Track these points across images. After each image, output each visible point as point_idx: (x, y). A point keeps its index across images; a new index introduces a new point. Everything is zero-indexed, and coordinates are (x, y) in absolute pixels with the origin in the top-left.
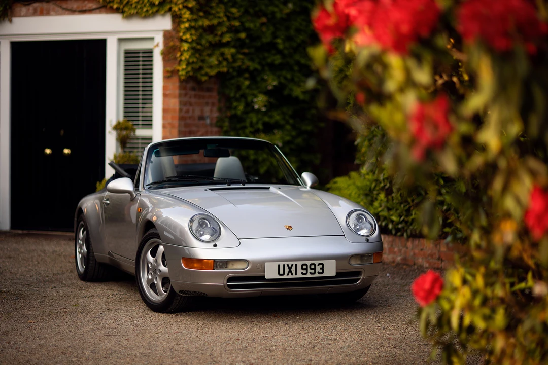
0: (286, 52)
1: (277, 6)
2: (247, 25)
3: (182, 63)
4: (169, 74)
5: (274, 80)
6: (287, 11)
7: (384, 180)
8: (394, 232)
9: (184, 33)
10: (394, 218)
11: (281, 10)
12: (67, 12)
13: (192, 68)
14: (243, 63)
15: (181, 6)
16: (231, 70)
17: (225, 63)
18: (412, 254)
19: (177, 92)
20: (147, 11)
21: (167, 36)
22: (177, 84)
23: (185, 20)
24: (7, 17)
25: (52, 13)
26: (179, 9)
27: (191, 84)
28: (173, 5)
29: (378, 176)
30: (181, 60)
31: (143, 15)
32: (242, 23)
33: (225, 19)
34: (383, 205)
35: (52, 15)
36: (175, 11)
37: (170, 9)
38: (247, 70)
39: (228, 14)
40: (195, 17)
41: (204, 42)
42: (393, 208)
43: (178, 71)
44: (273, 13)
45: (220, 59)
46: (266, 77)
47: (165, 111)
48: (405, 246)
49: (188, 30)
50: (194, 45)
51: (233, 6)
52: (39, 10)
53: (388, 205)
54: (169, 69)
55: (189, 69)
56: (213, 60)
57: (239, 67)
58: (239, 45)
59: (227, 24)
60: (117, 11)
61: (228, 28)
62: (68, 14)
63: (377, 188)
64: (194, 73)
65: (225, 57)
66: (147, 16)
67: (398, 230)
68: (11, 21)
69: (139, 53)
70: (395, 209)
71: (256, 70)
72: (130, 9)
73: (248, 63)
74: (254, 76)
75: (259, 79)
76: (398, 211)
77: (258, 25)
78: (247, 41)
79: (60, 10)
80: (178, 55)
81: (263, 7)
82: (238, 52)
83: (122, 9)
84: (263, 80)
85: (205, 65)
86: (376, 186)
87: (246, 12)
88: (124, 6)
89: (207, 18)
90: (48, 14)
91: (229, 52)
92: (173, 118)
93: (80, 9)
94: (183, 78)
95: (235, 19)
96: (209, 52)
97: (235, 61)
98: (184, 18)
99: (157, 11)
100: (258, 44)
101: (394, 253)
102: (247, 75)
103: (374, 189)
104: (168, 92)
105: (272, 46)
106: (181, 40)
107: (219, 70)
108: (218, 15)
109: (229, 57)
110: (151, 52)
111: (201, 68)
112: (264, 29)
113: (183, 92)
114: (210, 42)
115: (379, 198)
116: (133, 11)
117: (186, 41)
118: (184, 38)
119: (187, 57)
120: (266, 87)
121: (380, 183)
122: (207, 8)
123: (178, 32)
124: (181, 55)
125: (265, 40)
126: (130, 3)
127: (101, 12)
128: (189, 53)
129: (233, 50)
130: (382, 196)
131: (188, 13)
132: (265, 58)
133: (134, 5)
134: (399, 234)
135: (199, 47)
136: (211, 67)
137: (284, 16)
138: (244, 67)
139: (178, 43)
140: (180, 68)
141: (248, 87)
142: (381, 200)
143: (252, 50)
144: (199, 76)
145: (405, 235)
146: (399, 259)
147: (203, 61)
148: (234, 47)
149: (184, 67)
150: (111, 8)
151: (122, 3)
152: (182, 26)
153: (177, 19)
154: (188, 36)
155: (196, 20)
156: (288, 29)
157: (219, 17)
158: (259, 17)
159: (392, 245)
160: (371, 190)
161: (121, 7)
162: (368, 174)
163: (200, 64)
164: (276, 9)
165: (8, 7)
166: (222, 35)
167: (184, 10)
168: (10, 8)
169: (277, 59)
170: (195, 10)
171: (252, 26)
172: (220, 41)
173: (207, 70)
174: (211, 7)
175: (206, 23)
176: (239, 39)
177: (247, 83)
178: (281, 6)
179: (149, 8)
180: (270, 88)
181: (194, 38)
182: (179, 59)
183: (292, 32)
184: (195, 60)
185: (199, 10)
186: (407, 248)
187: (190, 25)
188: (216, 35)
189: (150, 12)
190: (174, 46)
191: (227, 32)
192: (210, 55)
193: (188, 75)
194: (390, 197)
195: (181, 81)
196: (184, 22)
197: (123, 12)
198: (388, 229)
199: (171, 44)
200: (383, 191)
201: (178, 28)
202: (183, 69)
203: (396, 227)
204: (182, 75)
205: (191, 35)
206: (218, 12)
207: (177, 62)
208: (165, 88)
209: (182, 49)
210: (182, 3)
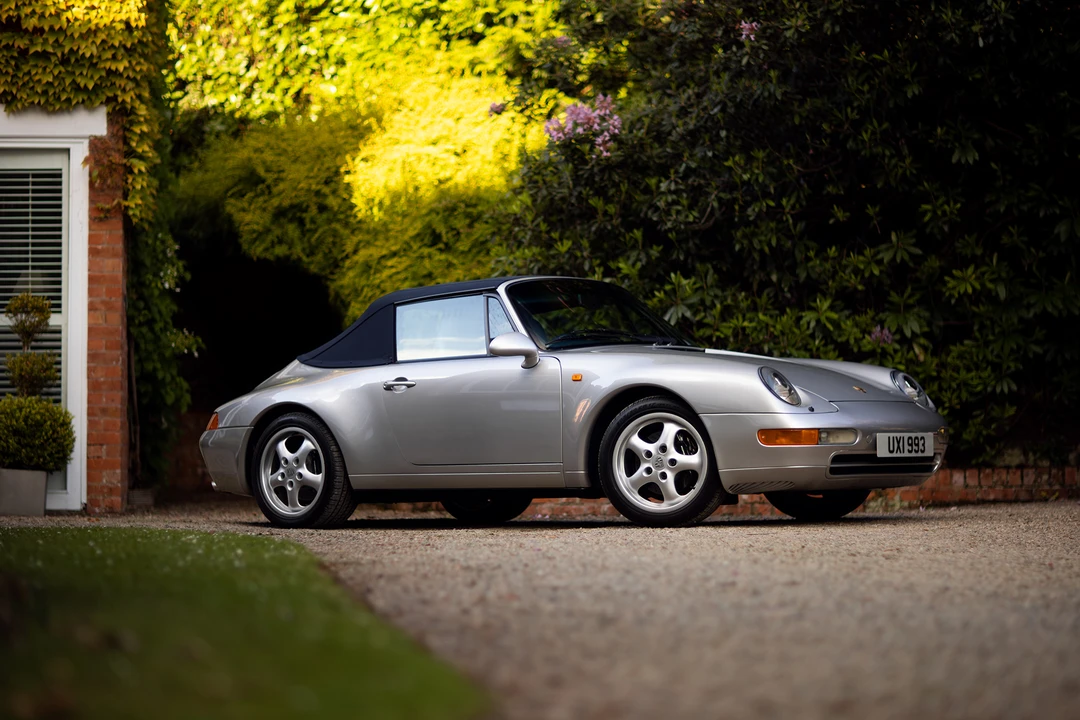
3: (132, 195)
4: (103, 215)
9: (138, 143)
15: (133, 95)
19: (120, 246)
20: (68, 100)
21: (95, 144)
22: (120, 233)
23: (142, 119)
28: (119, 93)
30: (132, 190)
31: (58, 107)
36: (124, 101)
37: (111, 100)
43: (127, 208)
47: (92, 280)
54: (102, 205)
66: (65, 107)
69: (27, 176)
80: (130, 180)
88: (18, 90)
92: (109, 292)
98: (141, 116)
104: (99, 247)
106: (131, 153)
110: (58, 175)
117: (141, 157)
118: (140, 150)
119: (145, 184)
123: (126, 141)
124: (135, 180)
131: (143, 106)
133: (40, 89)
139: (122, 159)
140: (132, 204)
149: (138, 201)
151: (16, 84)
152: (136, 130)
153: (121, 117)
154: (144, 148)
167: (137, 103)
179: (72, 95)
182: (130, 188)
189: (74, 102)
190: (112, 163)
196: (139, 123)
199: (106, 160)
202: (137, 206)
204: (134, 216)
205: (149, 146)
207: (120, 193)
208: (92, 239)
209: (136, 171)
210: (133, 89)
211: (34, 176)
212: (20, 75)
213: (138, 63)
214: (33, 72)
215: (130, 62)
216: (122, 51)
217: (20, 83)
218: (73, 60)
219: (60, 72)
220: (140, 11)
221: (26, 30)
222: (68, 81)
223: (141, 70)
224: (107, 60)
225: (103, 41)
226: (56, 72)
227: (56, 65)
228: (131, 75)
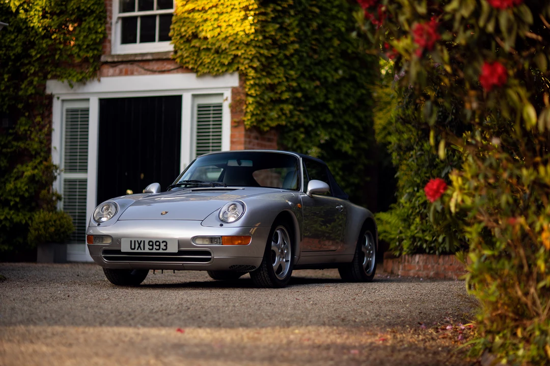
0: (336, 112)
1: (329, 72)
2: (303, 86)
3: (247, 114)
4: (236, 124)
5: (326, 135)
6: (337, 77)
7: (419, 206)
8: (427, 251)
9: (249, 89)
10: (427, 238)
11: (332, 76)
12: (149, 72)
13: (256, 119)
14: (299, 119)
15: (247, 66)
16: (289, 124)
17: (284, 117)
18: (443, 269)
19: (243, 139)
20: (218, 70)
21: (235, 91)
22: (243, 132)
23: (250, 78)
24: (97, 77)
25: (135, 73)
26: (246, 68)
27: (254, 134)
28: (240, 66)
29: (414, 204)
30: (247, 112)
31: (215, 73)
32: (299, 85)
33: (284, 79)
34: (418, 228)
35: (136, 75)
36: (242, 70)
37: (238, 69)
38: (302, 125)
39: (286, 75)
40: (259, 76)
41: (266, 97)
42: (427, 230)
43: (244, 121)
44: (325, 78)
45: (280, 113)
46: (318, 133)
48: (437, 262)
49: (252, 86)
50: (258, 99)
51: (291, 69)
52: (124, 70)
53: (423, 228)
54: (236, 120)
55: (253, 119)
56: (274, 114)
57: (296, 122)
58: (297, 102)
59: (286, 84)
60: (192, 70)
61: (286, 87)
62: (150, 74)
63: (414, 214)
64: (257, 124)
65: (284, 112)
66: (217, 75)
67: (431, 248)
68: (99, 80)
69: (210, 107)
70: (428, 231)
71: (310, 125)
72: (203, 69)
73: (303, 119)
74: (308, 131)
75: (312, 134)
76: (431, 232)
77: (312, 87)
78: (303, 100)
79: (143, 71)
80: (244, 107)
81: (317, 72)
82: (295, 109)
83: (197, 69)
84: (317, 135)
85: (267, 118)
86: (412, 212)
87: (302, 75)
88: (198, 67)
89: (269, 78)
90: (132, 74)
91: (288, 108)
93: (160, 70)
94: (248, 127)
95: (293, 80)
96: (270, 107)
97: (292, 116)
98: (250, 76)
99: (226, 71)
100: (313, 103)
101: (428, 269)
102: (302, 130)
103: (411, 215)
104: (235, 140)
105: (324, 106)
106: (247, 95)
107: (278, 123)
108: (278, 76)
109: (287, 112)
110: (221, 106)
111: (263, 120)
112: (318, 91)
113: (248, 140)
114: (271, 98)
115: (415, 222)
116: (206, 71)
117: (251, 96)
118: (249, 93)
119: (252, 109)
120: (319, 141)
121: (416, 209)
122: (269, 70)
123: (245, 88)
124: (247, 107)
125: (318, 100)
126: (203, 64)
127: (178, 72)
128: (254, 106)
129: (291, 107)
130: (418, 220)
131: (253, 71)
132: (318, 117)
133: (207, 66)
134: (432, 252)
135: (262, 101)
136: (272, 120)
137: (335, 81)
138: (300, 122)
139: (243, 97)
140: (245, 119)
141: (303, 140)
142: (417, 224)
143: (307, 109)
144: (261, 126)
145: (437, 252)
146: (432, 273)
147: (265, 114)
148: (292, 104)
149: (249, 117)
150: (187, 68)
151: (197, 64)
152: (248, 83)
153: (243, 76)
154: (252, 92)
155: (259, 79)
156: (338, 92)
157: (279, 78)
158: (313, 80)
159: (426, 263)
160: (408, 216)
161: (196, 67)
162: (406, 203)
163: (262, 116)
164: (328, 75)
165: (97, 68)
166: (282, 92)
167: (250, 69)
168: (99, 69)
169: (329, 118)
170: (258, 70)
171: (307, 87)
172: (280, 98)
173: (269, 122)
174: (273, 69)
175: (268, 81)
176: (296, 98)
177: (302, 136)
178: (333, 72)
179: (220, 68)
180: (322, 142)
181: (258, 93)
182: (245, 111)
183: (342, 96)
184: (258, 112)
185: (262, 70)
186: (439, 264)
187: (254, 82)
188: (277, 93)
189: (221, 71)
190: (240, 99)
191: (286, 91)
192: (271, 110)
193: (252, 125)
194: (424, 221)
195: (246, 130)
196: (249, 80)
197: (197, 72)
198: (423, 248)
199: (238, 98)
200: (418, 216)
201: (245, 85)
202: (248, 120)
203: (430, 246)
204: (247, 124)
205: (255, 90)
206: (278, 73)
207: (243, 114)
208: (232, 136)
209: (247, 103)
210: (248, 63)
211: (214, 107)
212: (198, 59)
213: (251, 51)
214: (203, 58)
215: (245, 51)
216: (243, 45)
217: (199, 63)
218: (220, 51)
219: (214, 57)
220: (251, 25)
221: (200, 38)
222: (217, 61)
223: (251, 54)
224: (234, 50)
225: (232, 42)
226: (212, 57)
227: (213, 54)
228: (246, 56)
